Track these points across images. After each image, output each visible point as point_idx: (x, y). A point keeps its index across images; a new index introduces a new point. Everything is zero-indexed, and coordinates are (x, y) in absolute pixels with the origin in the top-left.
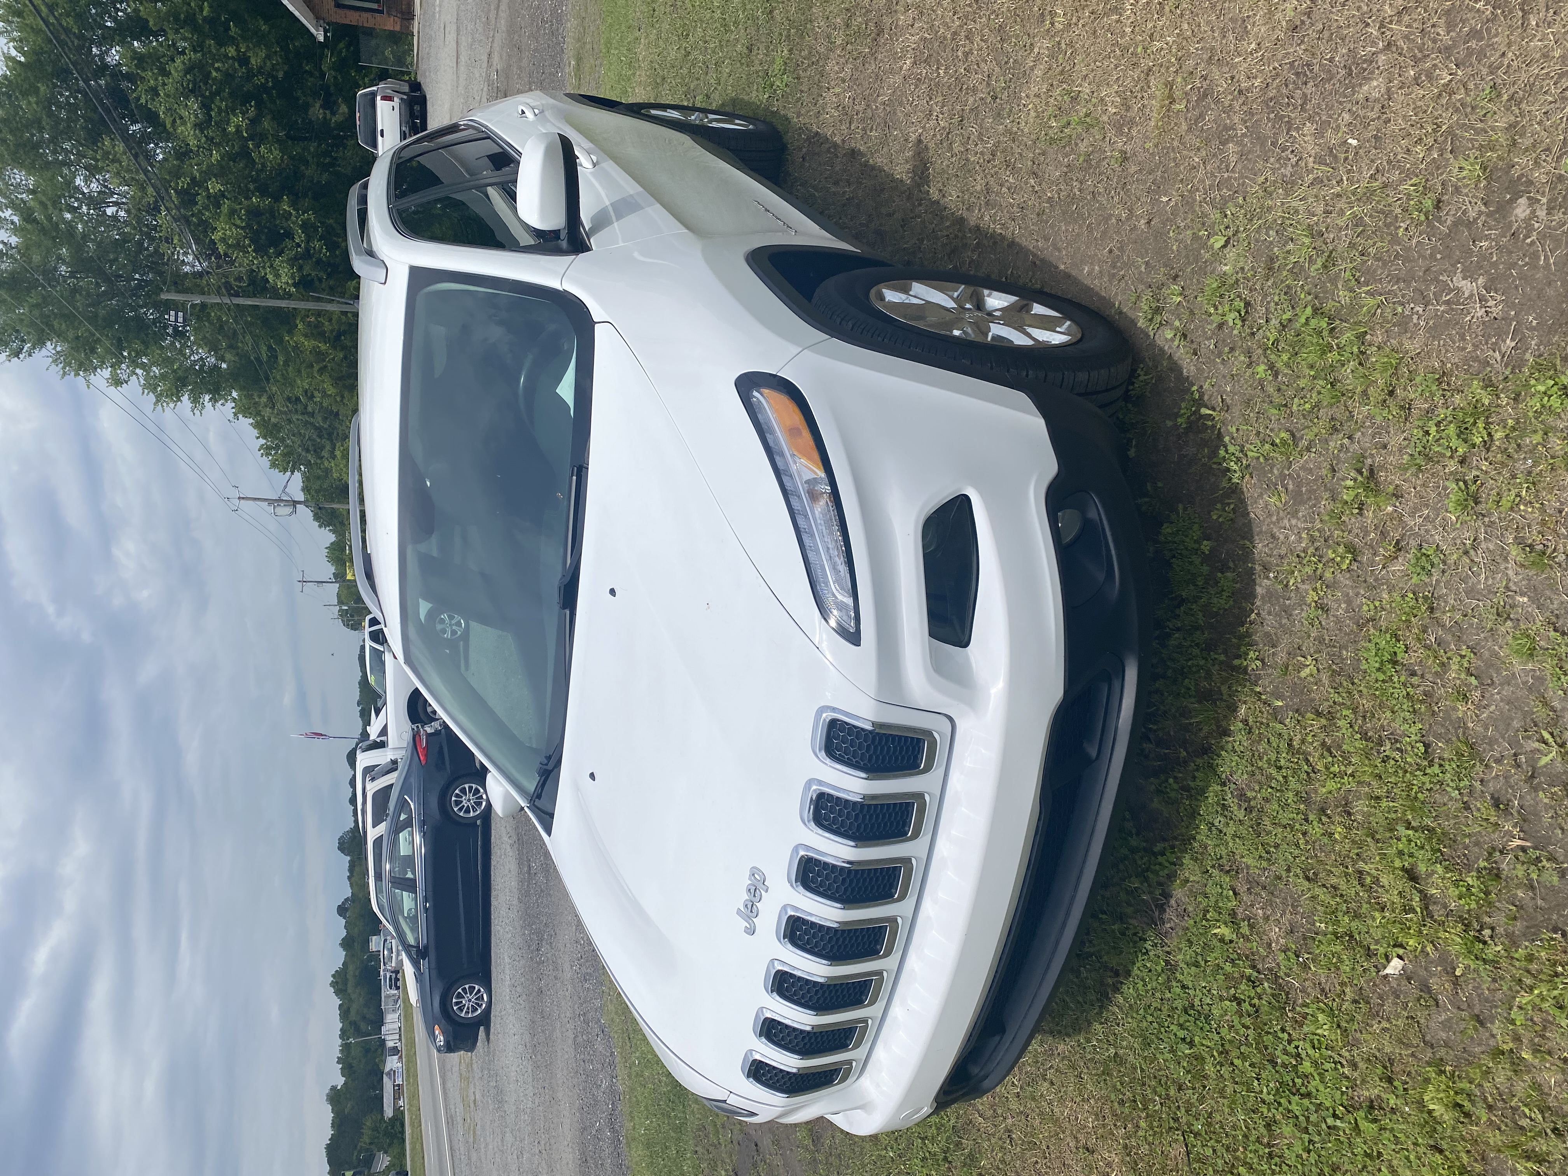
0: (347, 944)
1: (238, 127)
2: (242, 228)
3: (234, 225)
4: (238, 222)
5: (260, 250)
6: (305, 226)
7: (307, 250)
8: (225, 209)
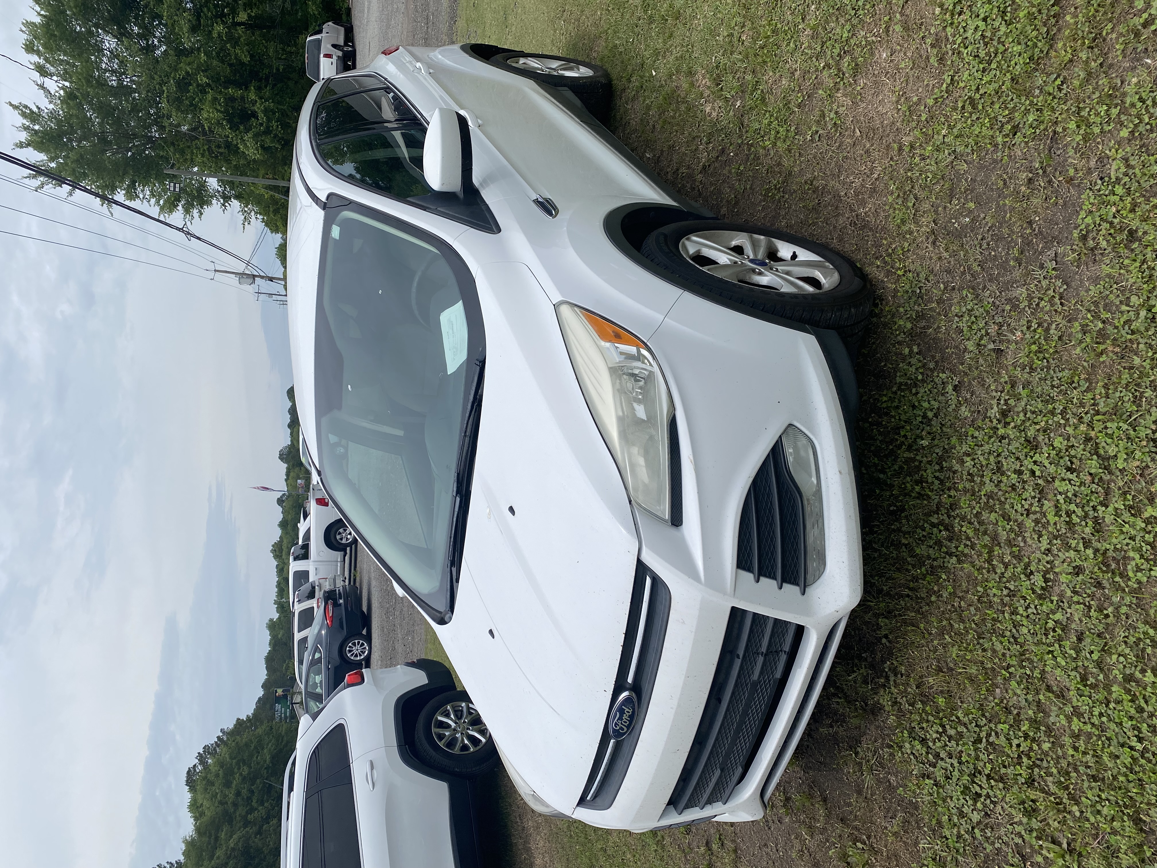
0: (283, 525)
1: (219, 33)
2: (221, 112)
3: (216, 109)
4: (219, 108)
5: (234, 127)
6: (266, 111)
7: (268, 127)
8: (209, 97)
